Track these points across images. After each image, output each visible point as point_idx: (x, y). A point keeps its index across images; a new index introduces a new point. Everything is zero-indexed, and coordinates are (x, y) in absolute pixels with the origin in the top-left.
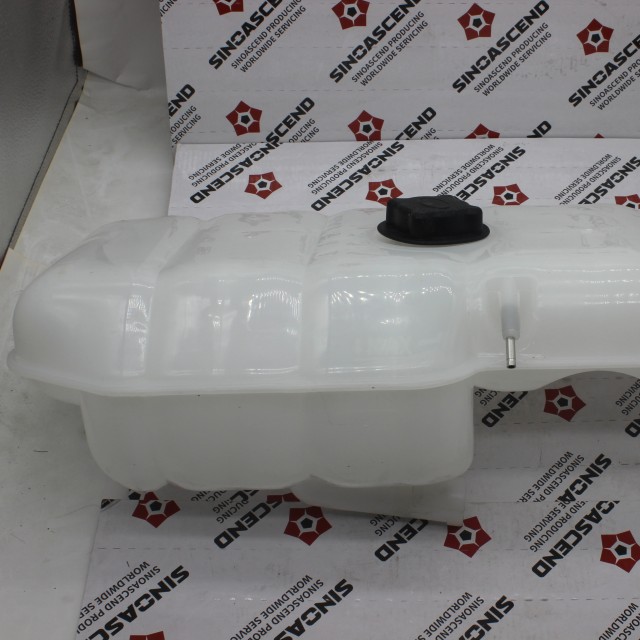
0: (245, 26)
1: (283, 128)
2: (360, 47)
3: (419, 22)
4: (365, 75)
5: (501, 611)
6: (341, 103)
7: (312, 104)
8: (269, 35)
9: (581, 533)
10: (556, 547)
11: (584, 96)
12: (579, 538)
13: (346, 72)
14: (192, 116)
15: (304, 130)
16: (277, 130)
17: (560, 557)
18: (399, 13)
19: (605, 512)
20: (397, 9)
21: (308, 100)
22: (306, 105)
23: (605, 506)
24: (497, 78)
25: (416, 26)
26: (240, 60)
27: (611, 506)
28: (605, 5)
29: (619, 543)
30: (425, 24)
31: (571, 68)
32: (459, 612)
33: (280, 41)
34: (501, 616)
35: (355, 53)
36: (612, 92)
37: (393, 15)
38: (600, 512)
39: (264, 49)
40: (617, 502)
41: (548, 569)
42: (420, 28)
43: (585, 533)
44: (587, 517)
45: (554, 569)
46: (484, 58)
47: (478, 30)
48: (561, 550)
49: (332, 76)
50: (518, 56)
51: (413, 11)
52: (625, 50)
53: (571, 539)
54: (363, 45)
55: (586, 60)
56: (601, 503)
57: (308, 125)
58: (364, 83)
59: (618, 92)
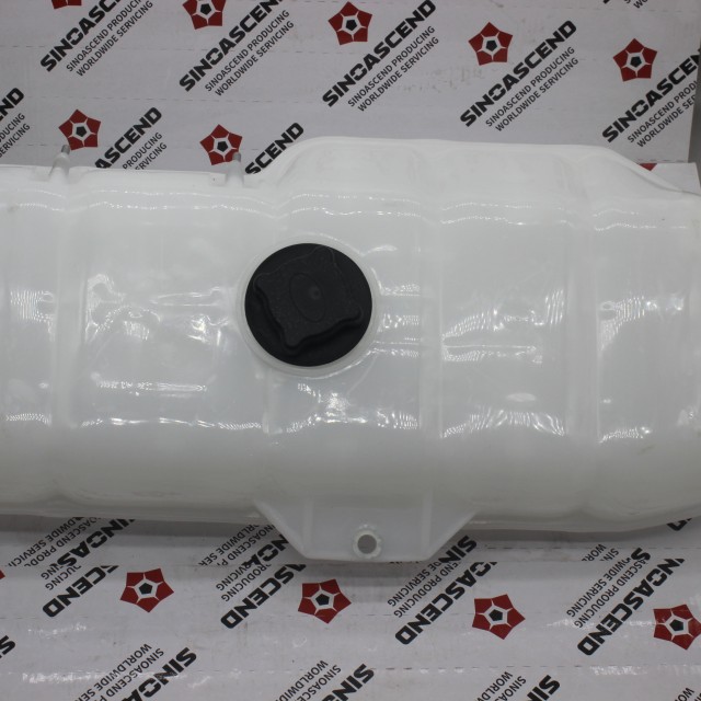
0: (83, 22)
1: (125, 143)
2: (215, 50)
3: (284, 23)
4: (221, 83)
5: (360, 680)
6: (193, 115)
7: (159, 116)
8: (111, 33)
9: (452, 597)
10: (423, 612)
11: (479, 114)
12: (450, 602)
13: (198, 79)
14: (20, 126)
15: (148, 145)
16: (117, 145)
17: (427, 623)
18: (261, 12)
19: (480, 574)
20: (258, 7)
21: (154, 110)
22: (152, 117)
23: (480, 568)
24: (375, 90)
25: (279, 27)
26: (76, 62)
27: (487, 568)
28: (501, 6)
29: (494, 607)
30: (290, 26)
31: (463, 80)
32: (313, 682)
33: (122, 40)
34: (359, 686)
35: (208, 57)
36: (513, 110)
37: (253, 13)
38: (474, 574)
39: (104, 50)
40: (494, 564)
41: (413, 636)
42: (285, 29)
43: (456, 597)
44: (459, 580)
45: (420, 636)
46: (359, 66)
47: (352, 33)
48: (429, 615)
49: (182, 83)
50: (399, 64)
51: (276, 10)
52: (527, 60)
53: (441, 604)
54: (219, 48)
55: (480, 72)
56: (476, 564)
57: (153, 141)
58: (220, 92)
59: (519, 110)
